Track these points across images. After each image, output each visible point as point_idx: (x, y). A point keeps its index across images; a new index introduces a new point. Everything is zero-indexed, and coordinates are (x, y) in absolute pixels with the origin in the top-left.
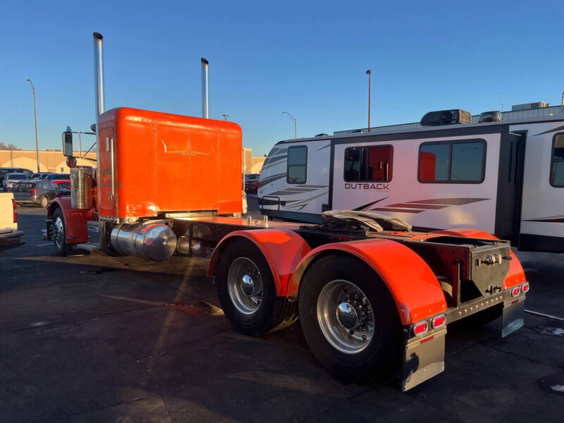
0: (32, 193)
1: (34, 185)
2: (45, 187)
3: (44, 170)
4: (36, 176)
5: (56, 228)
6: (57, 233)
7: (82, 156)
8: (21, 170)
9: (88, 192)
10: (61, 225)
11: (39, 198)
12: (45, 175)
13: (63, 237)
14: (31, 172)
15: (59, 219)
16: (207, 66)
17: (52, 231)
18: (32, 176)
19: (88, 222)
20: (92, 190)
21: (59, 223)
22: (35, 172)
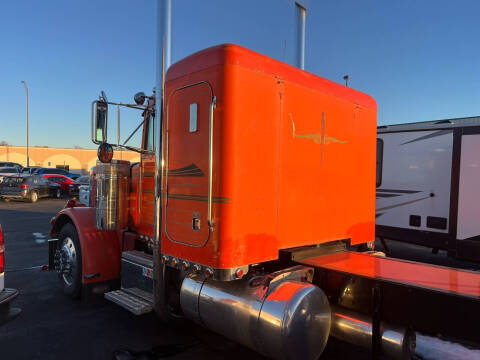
0: (23, 187)
1: (25, 179)
2: (36, 182)
3: (32, 164)
4: (26, 169)
5: (65, 255)
6: (65, 263)
7: (122, 143)
8: (12, 164)
9: (124, 202)
10: (73, 249)
11: (30, 193)
12: (34, 169)
13: (75, 271)
14: (20, 166)
15: (70, 241)
16: (304, 14)
17: (58, 259)
18: (21, 169)
19: (124, 253)
20: (128, 199)
21: (70, 247)
22: (25, 166)
